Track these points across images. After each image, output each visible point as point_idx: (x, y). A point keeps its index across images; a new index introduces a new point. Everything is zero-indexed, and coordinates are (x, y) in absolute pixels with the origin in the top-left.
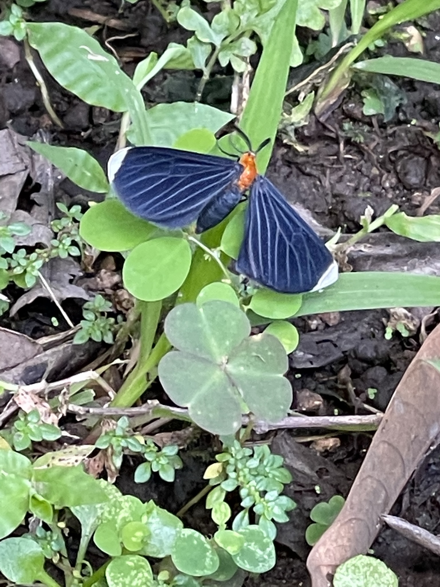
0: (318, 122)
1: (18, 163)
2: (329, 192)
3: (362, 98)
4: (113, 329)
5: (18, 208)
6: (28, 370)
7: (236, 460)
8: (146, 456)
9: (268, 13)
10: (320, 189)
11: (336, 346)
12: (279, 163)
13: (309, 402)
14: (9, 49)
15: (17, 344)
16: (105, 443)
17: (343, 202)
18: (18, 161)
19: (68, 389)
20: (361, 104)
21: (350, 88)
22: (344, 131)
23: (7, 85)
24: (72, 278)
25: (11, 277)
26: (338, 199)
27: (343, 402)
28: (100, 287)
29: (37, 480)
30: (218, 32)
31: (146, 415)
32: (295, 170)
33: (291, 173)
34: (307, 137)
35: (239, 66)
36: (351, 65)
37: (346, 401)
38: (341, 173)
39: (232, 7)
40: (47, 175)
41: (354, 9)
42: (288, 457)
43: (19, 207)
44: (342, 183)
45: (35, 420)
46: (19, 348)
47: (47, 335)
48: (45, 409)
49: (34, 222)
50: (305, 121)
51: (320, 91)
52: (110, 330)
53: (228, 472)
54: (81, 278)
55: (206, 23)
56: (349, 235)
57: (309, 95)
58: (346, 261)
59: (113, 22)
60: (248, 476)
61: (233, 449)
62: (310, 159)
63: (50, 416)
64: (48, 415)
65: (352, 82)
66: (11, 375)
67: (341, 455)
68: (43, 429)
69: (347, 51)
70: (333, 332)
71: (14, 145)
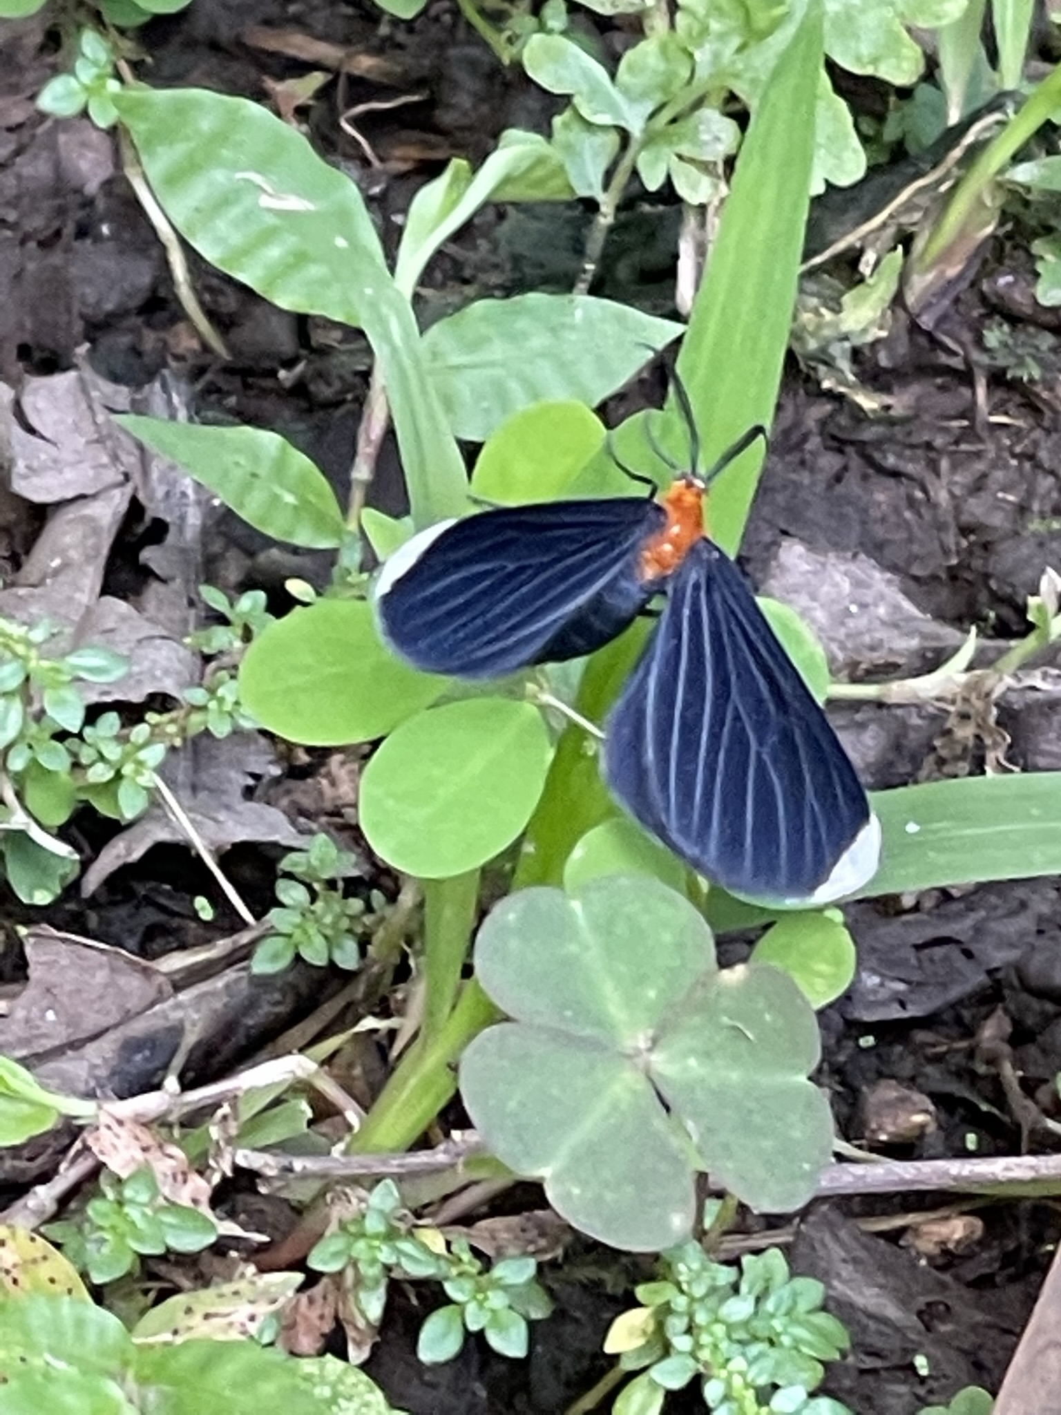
0: (914, 328)
1: (104, 466)
2: (950, 519)
3: (1032, 258)
4: (359, 930)
5: (105, 591)
6: (131, 1046)
7: (693, 1300)
8: (449, 1288)
9: (770, 39)
10: (923, 510)
11: (968, 954)
12: (814, 443)
13: (896, 1117)
14: (84, 145)
15: (101, 976)
16: (336, 1255)
17: (986, 546)
18: (105, 459)
19: (234, 1107)
20: (1029, 277)
21: (1001, 232)
22: (986, 350)
23: (77, 244)
24: (251, 782)
25: (80, 789)
26: (972, 538)
27: (988, 1113)
28: (328, 806)
29: (143, 1381)
30: (633, 97)
31: (447, 1174)
32: (855, 462)
33: (845, 468)
34: (886, 371)
35: (694, 187)
36: (1001, 171)
37: (996, 1111)
38: (980, 466)
39: (672, 25)
40: (184, 494)
41: (1003, 23)
42: (838, 1275)
43: (108, 589)
44: (982, 494)
45: (144, 1197)
46: (106, 986)
47: (183, 947)
48: (172, 1162)
49: (147, 630)
50: (881, 328)
51: (919, 245)
52: (349, 931)
53: (669, 1335)
54: (277, 781)
55: (600, 72)
56: (1001, 643)
57: (889, 256)
58: (992, 721)
59: (365, 64)
60: (724, 1345)
61: (682, 1267)
62: (898, 431)
63: (185, 1181)
64: (180, 1177)
65: (1004, 216)
66: (85, 1064)
67: (986, 1263)
68: (168, 1219)
69: (987, 135)
70: (960, 915)
71: (94, 415)
